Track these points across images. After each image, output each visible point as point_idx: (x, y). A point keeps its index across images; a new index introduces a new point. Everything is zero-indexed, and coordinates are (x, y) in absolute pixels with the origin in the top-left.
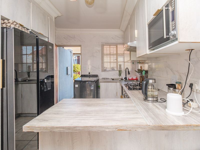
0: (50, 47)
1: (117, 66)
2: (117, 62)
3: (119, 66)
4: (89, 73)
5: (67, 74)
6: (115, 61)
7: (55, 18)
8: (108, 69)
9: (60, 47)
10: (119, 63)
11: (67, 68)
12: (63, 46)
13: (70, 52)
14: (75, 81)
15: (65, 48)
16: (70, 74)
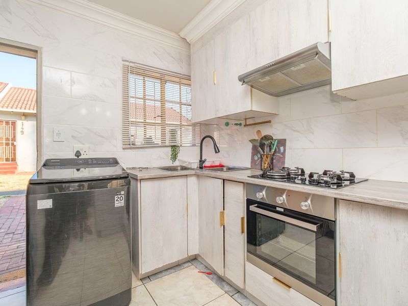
1: (163, 134)
2: (163, 124)
4: (78, 154)
6: (159, 120)
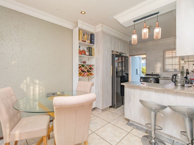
0: (127, 59)
1: (180, 67)
2: (180, 64)
3: (181, 68)
4: (152, 73)
5: (137, 74)
6: (178, 63)
7: (129, 42)
8: (170, 70)
9: (132, 56)
10: (182, 65)
11: (137, 69)
12: (134, 55)
13: (139, 58)
14: (141, 77)
15: (135, 56)
16: (139, 73)
